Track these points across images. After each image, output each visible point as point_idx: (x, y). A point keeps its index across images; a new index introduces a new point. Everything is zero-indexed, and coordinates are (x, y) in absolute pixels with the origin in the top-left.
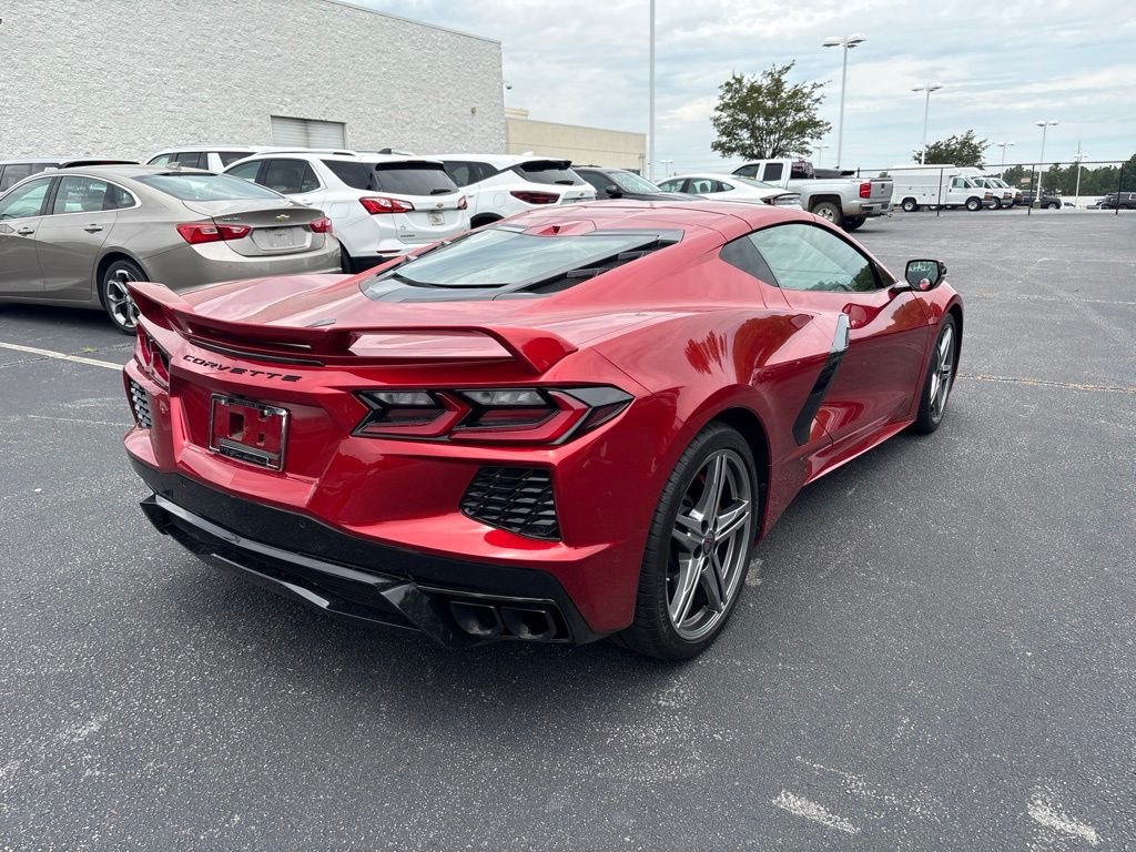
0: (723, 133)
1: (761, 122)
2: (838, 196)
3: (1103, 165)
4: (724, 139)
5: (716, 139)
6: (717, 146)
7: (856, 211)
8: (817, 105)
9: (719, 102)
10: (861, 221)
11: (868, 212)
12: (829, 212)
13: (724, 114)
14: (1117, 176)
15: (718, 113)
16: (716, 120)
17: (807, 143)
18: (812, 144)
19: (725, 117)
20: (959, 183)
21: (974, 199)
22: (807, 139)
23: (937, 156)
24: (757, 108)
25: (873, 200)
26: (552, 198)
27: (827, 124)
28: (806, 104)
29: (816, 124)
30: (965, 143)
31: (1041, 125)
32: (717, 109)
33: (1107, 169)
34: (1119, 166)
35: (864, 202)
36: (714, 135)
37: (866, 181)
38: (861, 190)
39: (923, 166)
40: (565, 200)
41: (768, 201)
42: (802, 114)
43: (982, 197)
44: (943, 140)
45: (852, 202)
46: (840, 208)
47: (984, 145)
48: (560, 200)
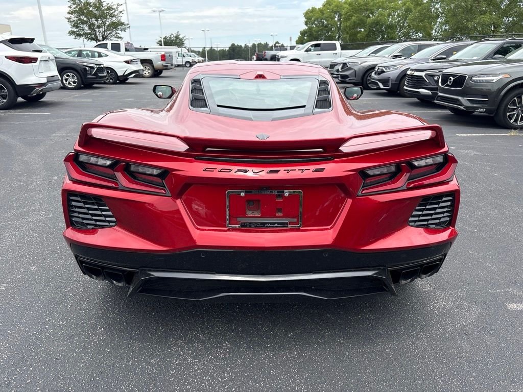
0: (74, 26)
1: (93, 20)
2: (151, 60)
3: (221, 49)
4: (75, 30)
5: (70, 29)
6: (71, 33)
7: (161, 67)
8: (121, 14)
9: (68, 10)
10: (161, 72)
11: (166, 68)
12: (148, 68)
13: (73, 16)
14: (227, 53)
15: (69, 16)
16: (69, 19)
17: (118, 33)
18: (121, 34)
19: (74, 17)
20: (180, 55)
21: (187, 62)
22: (119, 32)
23: (168, 42)
24: (90, 15)
25: (167, 62)
26: (35, 60)
27: (128, 24)
28: (116, 14)
29: (123, 24)
30: (177, 37)
31: (203, 31)
32: (69, 13)
33: (223, 50)
34: (227, 49)
35: (164, 63)
36: (69, 27)
37: (163, 53)
38: (161, 57)
39: (163, 46)
40: (41, 61)
41: (127, 62)
42: (114, 19)
43: (191, 61)
44: (168, 35)
45: (158, 63)
46: (153, 66)
47: (185, 38)
48: (38, 61)
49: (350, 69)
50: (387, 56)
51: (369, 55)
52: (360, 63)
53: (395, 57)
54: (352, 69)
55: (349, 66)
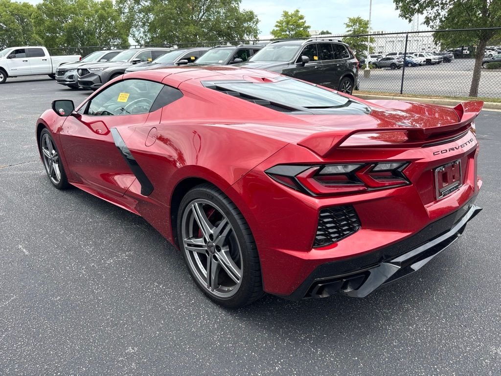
49: (93, 75)
50: (126, 61)
51: (99, 61)
52: (103, 69)
53: (135, 62)
54: (96, 75)
55: (91, 72)
